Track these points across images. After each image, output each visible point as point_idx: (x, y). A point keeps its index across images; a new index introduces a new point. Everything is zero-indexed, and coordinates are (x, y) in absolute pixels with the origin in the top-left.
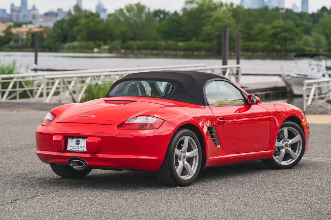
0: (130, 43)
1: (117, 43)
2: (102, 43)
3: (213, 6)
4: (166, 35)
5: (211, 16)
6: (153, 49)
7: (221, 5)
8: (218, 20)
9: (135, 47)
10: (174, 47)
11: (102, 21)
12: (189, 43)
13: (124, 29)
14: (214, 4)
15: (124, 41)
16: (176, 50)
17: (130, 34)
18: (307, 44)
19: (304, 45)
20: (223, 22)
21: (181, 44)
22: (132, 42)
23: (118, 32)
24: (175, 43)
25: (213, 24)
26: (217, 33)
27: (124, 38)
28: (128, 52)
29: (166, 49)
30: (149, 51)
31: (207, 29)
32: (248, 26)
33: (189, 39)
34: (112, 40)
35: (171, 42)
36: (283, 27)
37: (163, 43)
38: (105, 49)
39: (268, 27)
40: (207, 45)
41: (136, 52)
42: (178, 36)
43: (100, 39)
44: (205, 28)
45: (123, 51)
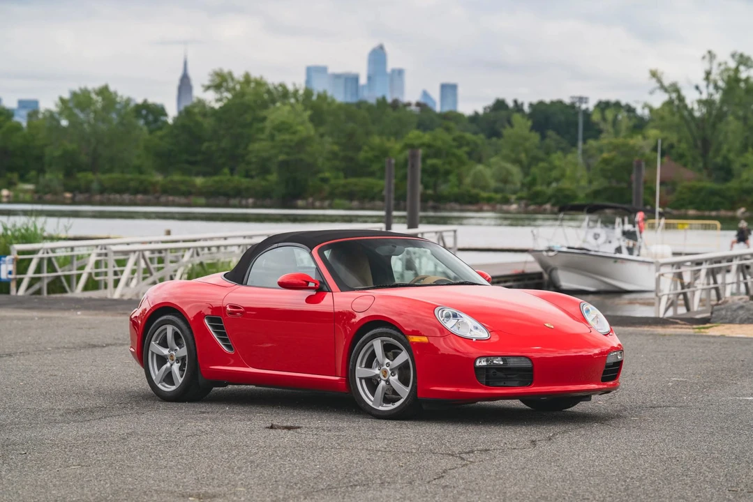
0: (84, 177)
1: (53, 177)
2: (15, 176)
3: (266, 96)
4: (165, 161)
5: (264, 119)
6: (136, 192)
7: (285, 94)
8: (282, 127)
9: (95, 186)
10: (183, 188)
11: (18, 127)
12: (216, 178)
13: (71, 147)
14: (269, 92)
15: (69, 174)
16: (187, 194)
17: (84, 159)
18: (479, 183)
19: (474, 186)
20: (294, 133)
21: (199, 181)
22: (90, 176)
23: (57, 153)
24: (187, 178)
25: (272, 137)
26: (282, 157)
27: (71, 166)
28: (80, 197)
29: (165, 191)
30: (126, 197)
31: (259, 147)
32: (350, 142)
33: (216, 171)
34: (41, 171)
35: (177, 177)
36: (429, 146)
37: (158, 178)
38: (26, 191)
39: (395, 145)
40: (257, 182)
41: (98, 197)
42: (193, 163)
43: (11, 169)
44: (255, 146)
45: (68, 195)
